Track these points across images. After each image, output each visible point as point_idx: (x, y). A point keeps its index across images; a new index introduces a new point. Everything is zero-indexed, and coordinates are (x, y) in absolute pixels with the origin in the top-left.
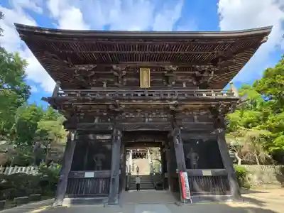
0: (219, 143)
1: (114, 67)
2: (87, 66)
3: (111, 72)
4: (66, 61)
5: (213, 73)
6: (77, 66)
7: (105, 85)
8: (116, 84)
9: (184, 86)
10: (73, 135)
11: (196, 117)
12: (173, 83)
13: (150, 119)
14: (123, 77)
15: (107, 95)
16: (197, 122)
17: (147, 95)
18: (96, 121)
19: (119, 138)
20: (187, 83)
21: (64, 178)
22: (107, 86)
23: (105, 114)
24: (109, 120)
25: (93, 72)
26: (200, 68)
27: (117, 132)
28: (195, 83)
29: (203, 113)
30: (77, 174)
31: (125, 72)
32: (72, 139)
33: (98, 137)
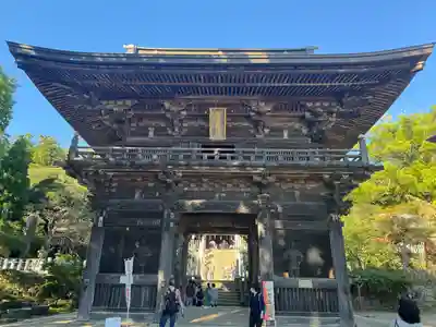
0: (332, 239)
1: (167, 105)
2: (120, 103)
3: (162, 112)
4: (86, 96)
6: (104, 103)
7: (151, 134)
8: (170, 132)
9: (286, 136)
10: (101, 218)
11: (297, 193)
12: (267, 131)
13: (223, 195)
14: (181, 121)
15: (155, 157)
16: (298, 202)
17: (217, 157)
18: (137, 196)
19: (172, 224)
20: (291, 131)
21: (90, 282)
22: (155, 135)
23: (151, 185)
24: (157, 194)
25: (132, 113)
26: (314, 107)
27: (169, 215)
29: (311, 186)
30: (109, 278)
31: (184, 113)
32: (100, 225)
33: (140, 222)
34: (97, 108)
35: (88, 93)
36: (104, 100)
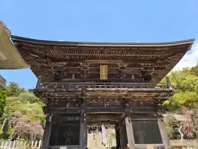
0: (159, 123)
1: (81, 64)
2: (60, 63)
3: (79, 67)
4: (45, 60)
5: (154, 69)
6: (53, 63)
7: (73, 77)
8: (82, 76)
9: (133, 78)
10: (51, 117)
11: (141, 103)
13: (108, 104)
14: (87, 71)
16: (142, 107)
17: (105, 87)
18: (68, 106)
19: (85, 119)
20: (135, 75)
22: (75, 77)
23: (74, 100)
24: (77, 105)
25: (65, 68)
26: (145, 65)
27: (83, 115)
28: (141, 76)
30: (54, 148)
31: (89, 68)
32: (50, 121)
33: (69, 119)
34: (50, 65)
35: (46, 59)
36: (53, 62)
